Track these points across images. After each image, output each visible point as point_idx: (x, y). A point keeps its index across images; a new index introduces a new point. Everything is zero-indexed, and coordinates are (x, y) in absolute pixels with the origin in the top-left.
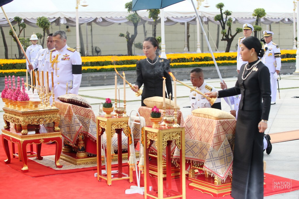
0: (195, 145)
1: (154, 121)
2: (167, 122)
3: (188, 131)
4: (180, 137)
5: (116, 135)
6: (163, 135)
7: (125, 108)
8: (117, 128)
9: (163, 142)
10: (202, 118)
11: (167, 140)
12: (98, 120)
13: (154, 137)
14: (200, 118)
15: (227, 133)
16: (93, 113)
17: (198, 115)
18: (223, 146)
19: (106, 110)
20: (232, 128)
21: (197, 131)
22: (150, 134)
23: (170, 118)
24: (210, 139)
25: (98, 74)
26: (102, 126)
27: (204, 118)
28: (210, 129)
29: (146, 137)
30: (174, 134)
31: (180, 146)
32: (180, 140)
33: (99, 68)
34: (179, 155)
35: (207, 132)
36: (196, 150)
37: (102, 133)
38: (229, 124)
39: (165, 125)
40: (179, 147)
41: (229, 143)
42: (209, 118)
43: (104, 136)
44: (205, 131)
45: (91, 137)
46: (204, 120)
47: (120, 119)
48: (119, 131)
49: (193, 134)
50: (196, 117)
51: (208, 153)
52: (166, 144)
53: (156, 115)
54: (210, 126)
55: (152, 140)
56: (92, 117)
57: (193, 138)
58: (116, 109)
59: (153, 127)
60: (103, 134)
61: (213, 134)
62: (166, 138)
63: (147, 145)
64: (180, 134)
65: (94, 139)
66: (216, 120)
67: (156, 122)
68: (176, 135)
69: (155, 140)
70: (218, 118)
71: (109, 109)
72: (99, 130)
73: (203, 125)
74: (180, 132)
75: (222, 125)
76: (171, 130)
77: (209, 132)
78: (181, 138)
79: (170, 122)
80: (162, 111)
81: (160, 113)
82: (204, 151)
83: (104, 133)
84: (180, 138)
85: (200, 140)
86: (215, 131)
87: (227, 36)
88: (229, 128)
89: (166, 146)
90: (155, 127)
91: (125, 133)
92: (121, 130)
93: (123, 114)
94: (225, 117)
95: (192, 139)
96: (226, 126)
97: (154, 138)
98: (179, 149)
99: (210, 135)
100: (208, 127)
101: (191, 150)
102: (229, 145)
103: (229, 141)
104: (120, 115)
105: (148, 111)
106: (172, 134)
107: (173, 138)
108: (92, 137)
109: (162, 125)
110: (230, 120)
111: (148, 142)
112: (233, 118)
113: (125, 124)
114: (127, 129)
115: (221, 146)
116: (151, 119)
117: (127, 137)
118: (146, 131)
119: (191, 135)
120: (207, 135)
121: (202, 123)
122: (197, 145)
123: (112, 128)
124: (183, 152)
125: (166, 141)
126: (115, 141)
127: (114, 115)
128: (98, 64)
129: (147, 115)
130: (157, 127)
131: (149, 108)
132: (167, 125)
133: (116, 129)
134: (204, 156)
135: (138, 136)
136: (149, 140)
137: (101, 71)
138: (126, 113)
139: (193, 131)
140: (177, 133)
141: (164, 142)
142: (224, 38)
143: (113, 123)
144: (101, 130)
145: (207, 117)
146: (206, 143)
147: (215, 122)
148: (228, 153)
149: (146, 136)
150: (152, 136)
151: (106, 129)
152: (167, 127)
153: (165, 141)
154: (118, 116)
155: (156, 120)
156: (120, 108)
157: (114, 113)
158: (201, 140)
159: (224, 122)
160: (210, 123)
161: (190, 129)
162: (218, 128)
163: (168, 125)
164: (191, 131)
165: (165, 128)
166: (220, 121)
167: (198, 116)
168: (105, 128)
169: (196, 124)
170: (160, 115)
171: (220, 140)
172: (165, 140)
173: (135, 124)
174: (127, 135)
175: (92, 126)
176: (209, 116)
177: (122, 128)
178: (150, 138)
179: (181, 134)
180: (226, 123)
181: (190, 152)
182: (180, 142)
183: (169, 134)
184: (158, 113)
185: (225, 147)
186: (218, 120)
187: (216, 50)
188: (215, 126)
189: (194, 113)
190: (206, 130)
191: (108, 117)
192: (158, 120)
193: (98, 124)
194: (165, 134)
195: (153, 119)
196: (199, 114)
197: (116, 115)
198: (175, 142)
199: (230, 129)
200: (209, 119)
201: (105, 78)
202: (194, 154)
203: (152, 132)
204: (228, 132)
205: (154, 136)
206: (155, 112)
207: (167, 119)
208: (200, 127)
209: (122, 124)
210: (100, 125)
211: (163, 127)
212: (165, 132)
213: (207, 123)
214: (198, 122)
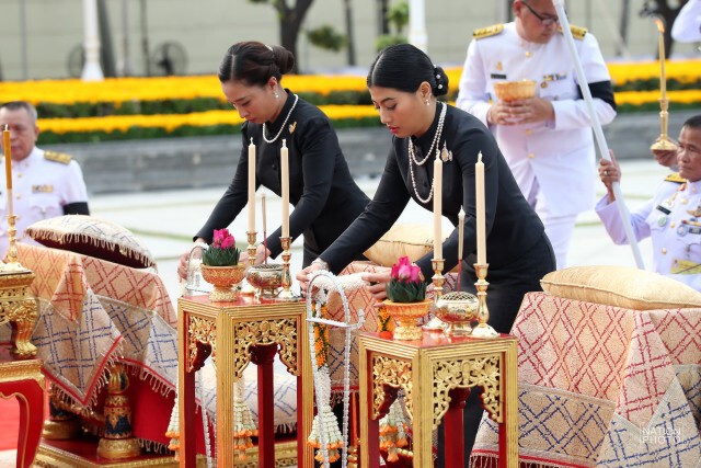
0: (553, 408)
1: (401, 313)
3: (529, 353)
4: (498, 374)
5: (251, 372)
6: (433, 365)
7: (288, 265)
8: (254, 342)
9: (435, 395)
10: (583, 303)
11: (452, 385)
12: (185, 313)
13: (398, 375)
14: (575, 303)
15: (680, 363)
16: (162, 289)
17: (568, 291)
18: (666, 410)
19: (215, 275)
21: (564, 351)
22: (387, 363)
23: (461, 301)
24: (614, 384)
25: (170, 148)
26: (199, 338)
27: (589, 304)
28: (614, 346)
29: (371, 377)
30: (477, 366)
31: (500, 409)
32: (498, 387)
33: (171, 121)
34: (496, 448)
35: (600, 357)
36: (559, 426)
37: (199, 364)
38: (688, 329)
39: (440, 331)
40: (494, 416)
41: (688, 399)
42: (607, 303)
43: (208, 377)
44: (595, 354)
45: (154, 379)
46: (591, 310)
48: (263, 356)
49: (548, 366)
50: (558, 300)
51: (607, 438)
52: (446, 404)
53: (407, 290)
54: (614, 336)
55: (394, 385)
56: (158, 302)
57: (546, 380)
58: (252, 271)
59: (396, 336)
60: (203, 365)
61: (626, 365)
62: (447, 379)
63: (374, 406)
64: (498, 366)
65: (165, 387)
66: (638, 312)
67: (408, 316)
68: (483, 368)
69: (404, 385)
70: (643, 302)
71: (224, 272)
72: (187, 351)
73: (587, 330)
74: (500, 355)
75: (661, 328)
76: (464, 350)
77: (608, 357)
78: (501, 379)
79: (459, 317)
82: (592, 431)
83: (208, 362)
84: (497, 378)
85: (576, 386)
86: (632, 355)
88: (687, 341)
89: (446, 409)
90: (404, 337)
91: (288, 362)
92: (272, 349)
93: (280, 289)
94: (669, 301)
95: (542, 383)
96: (675, 335)
97: (400, 382)
98: (495, 420)
99: (615, 370)
100: (605, 337)
101: (541, 427)
102: (688, 409)
103: (686, 392)
104: (266, 292)
106: (470, 365)
107: (472, 379)
108: (157, 378)
109: (431, 331)
110: (691, 310)
111: (376, 397)
113: (287, 329)
114: (295, 346)
115: (658, 412)
116: (388, 308)
117: (294, 379)
118: (369, 353)
119: (541, 370)
120: (600, 369)
121: (583, 323)
122: (562, 408)
123: (237, 342)
124: (512, 434)
125: (447, 390)
127: (245, 294)
128: (168, 106)
130: (411, 337)
132: (447, 329)
133: (251, 348)
134: (591, 449)
136: (382, 389)
137: (181, 133)
138: (289, 286)
139: (548, 355)
140: (488, 361)
141: (438, 393)
143: (241, 325)
144: (195, 351)
145: (603, 300)
146: (597, 398)
147: (633, 319)
148: (684, 438)
149: (369, 370)
150: (393, 371)
151: (213, 346)
152: (451, 336)
153: (442, 392)
154: (261, 299)
155: (407, 312)
156: (266, 266)
157: (247, 287)
158: (580, 387)
159: (668, 320)
160: (615, 321)
161: (536, 346)
162: (643, 342)
163: (453, 331)
164: (539, 354)
165: (440, 340)
166: (650, 315)
167: (567, 298)
168: (211, 342)
169: (560, 325)
170: (424, 293)
171: (652, 388)
172: (441, 387)
174: (295, 368)
175: (160, 339)
176: (611, 296)
177: (275, 345)
178: (387, 381)
179: (501, 363)
180: (674, 323)
181: (535, 432)
182: (501, 393)
183: (457, 364)
184: (414, 283)
185: (674, 415)
186: (645, 312)
187: (619, 54)
188: (634, 334)
189: (550, 284)
190: (597, 349)
191: (222, 302)
192: (414, 312)
193: (185, 329)
194: (441, 365)
195: (397, 308)
196: (572, 287)
197: (252, 295)
199: (693, 344)
200: (610, 307)
201: (197, 160)
202: (553, 442)
203: (390, 358)
204: (682, 357)
205: (400, 370)
206: (405, 280)
207: (450, 306)
208: (574, 336)
209: (275, 327)
210: (191, 331)
211: (434, 336)
212: (440, 354)
213: (601, 321)
214: (565, 319)
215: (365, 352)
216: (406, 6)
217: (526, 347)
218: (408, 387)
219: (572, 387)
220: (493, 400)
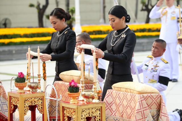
1: (72, 96)
2: (86, 97)
3: (109, 107)
4: (100, 113)
5: (29, 113)
6: (81, 110)
7: (40, 82)
8: (30, 104)
11: (87, 116)
12: (10, 96)
13: (71, 113)
14: (122, 92)
15: (151, 109)
16: (3, 89)
17: (119, 89)
19: (19, 85)
20: (156, 102)
21: (119, 106)
22: (68, 110)
23: (89, 92)
24: (133, 115)
25: (6, 48)
26: (14, 103)
27: (125, 93)
28: (132, 104)
29: (63, 114)
30: (94, 110)
32: (100, 116)
33: (7, 41)
35: (129, 107)
37: (14, 111)
38: (153, 99)
39: (83, 101)
41: (153, 119)
42: (131, 92)
43: (17, 114)
44: (127, 107)
46: (126, 94)
47: (35, 95)
48: (33, 108)
49: (114, 110)
50: (117, 91)
53: (74, 89)
54: (133, 101)
55: (70, 116)
56: (2, 93)
57: (114, 114)
58: (29, 84)
60: (15, 111)
61: (136, 110)
62: (85, 114)
65: (4, 117)
66: (139, 95)
67: (74, 97)
68: (96, 111)
69: (73, 116)
70: (141, 92)
71: (21, 84)
72: (10, 107)
73: (125, 100)
74: (100, 107)
75: (146, 99)
76: (90, 106)
77: (131, 107)
79: (89, 97)
80: (80, 85)
81: (79, 88)
83: (17, 110)
84: (100, 114)
85: (122, 116)
86: (137, 107)
87: (147, 6)
90: (73, 103)
91: (40, 110)
93: (37, 89)
94: (148, 92)
95: (112, 115)
96: (150, 101)
97: (72, 115)
99: (133, 111)
100: (130, 102)
103: (153, 117)
104: (33, 90)
105: (65, 86)
106: (92, 110)
107: (92, 114)
108: (2, 115)
109: (81, 101)
110: (154, 94)
111: (65, 119)
112: (157, 92)
113: (40, 100)
114: (42, 105)
116: (69, 94)
117: (42, 115)
118: (63, 107)
119: (112, 111)
120: (129, 111)
121: (124, 98)
123: (25, 104)
125: (85, 117)
126: (28, 119)
127: (27, 91)
128: (5, 37)
129: (63, 91)
130: (75, 102)
131: (65, 83)
132: (85, 100)
133: (29, 106)
135: (54, 113)
136: (67, 117)
137: (9, 44)
138: (40, 88)
139: (114, 107)
140: (97, 109)
141: (83, 118)
142: (144, 8)
143: (26, 99)
144: (13, 107)
145: (129, 92)
146: (128, 119)
147: (138, 97)
149: (63, 112)
150: (70, 112)
151: (18, 105)
152: (86, 102)
153: (84, 118)
154: (32, 92)
155: (74, 95)
156: (33, 83)
157: (27, 88)
158: (123, 116)
159: (148, 97)
160: (133, 97)
161: (111, 105)
162: (141, 103)
163: (87, 101)
164: (112, 107)
165: (83, 103)
166: (143, 96)
167: (119, 91)
168: (17, 105)
169: (117, 98)
170: (79, 90)
171: (143, 116)
172: (84, 116)
173: (51, 100)
174: (42, 112)
175: (3, 104)
176: (131, 90)
177: (36, 105)
178: (68, 115)
179: (101, 110)
180: (149, 98)
182: (101, 118)
183: (88, 110)
184: (76, 87)
186: (141, 95)
187: (135, 22)
188: (138, 101)
189: (114, 87)
190: (128, 105)
191: (21, 93)
192: (76, 95)
193: (10, 101)
194: (83, 110)
195: (71, 94)
196: (121, 88)
197: (29, 91)
198: (95, 119)
199: (154, 104)
200: (131, 94)
201: (14, 52)
203: (69, 108)
204: (152, 107)
205: (72, 112)
206: (73, 86)
207: (86, 94)
208: (121, 102)
209: (36, 100)
210: (12, 101)
211: (81, 102)
212: (83, 107)
213: (129, 97)
214: (119, 97)
215: (62, 107)
216: (74, 8)
217: (108, 105)
218: (74, 117)
219: (121, 116)
220: (99, 120)
